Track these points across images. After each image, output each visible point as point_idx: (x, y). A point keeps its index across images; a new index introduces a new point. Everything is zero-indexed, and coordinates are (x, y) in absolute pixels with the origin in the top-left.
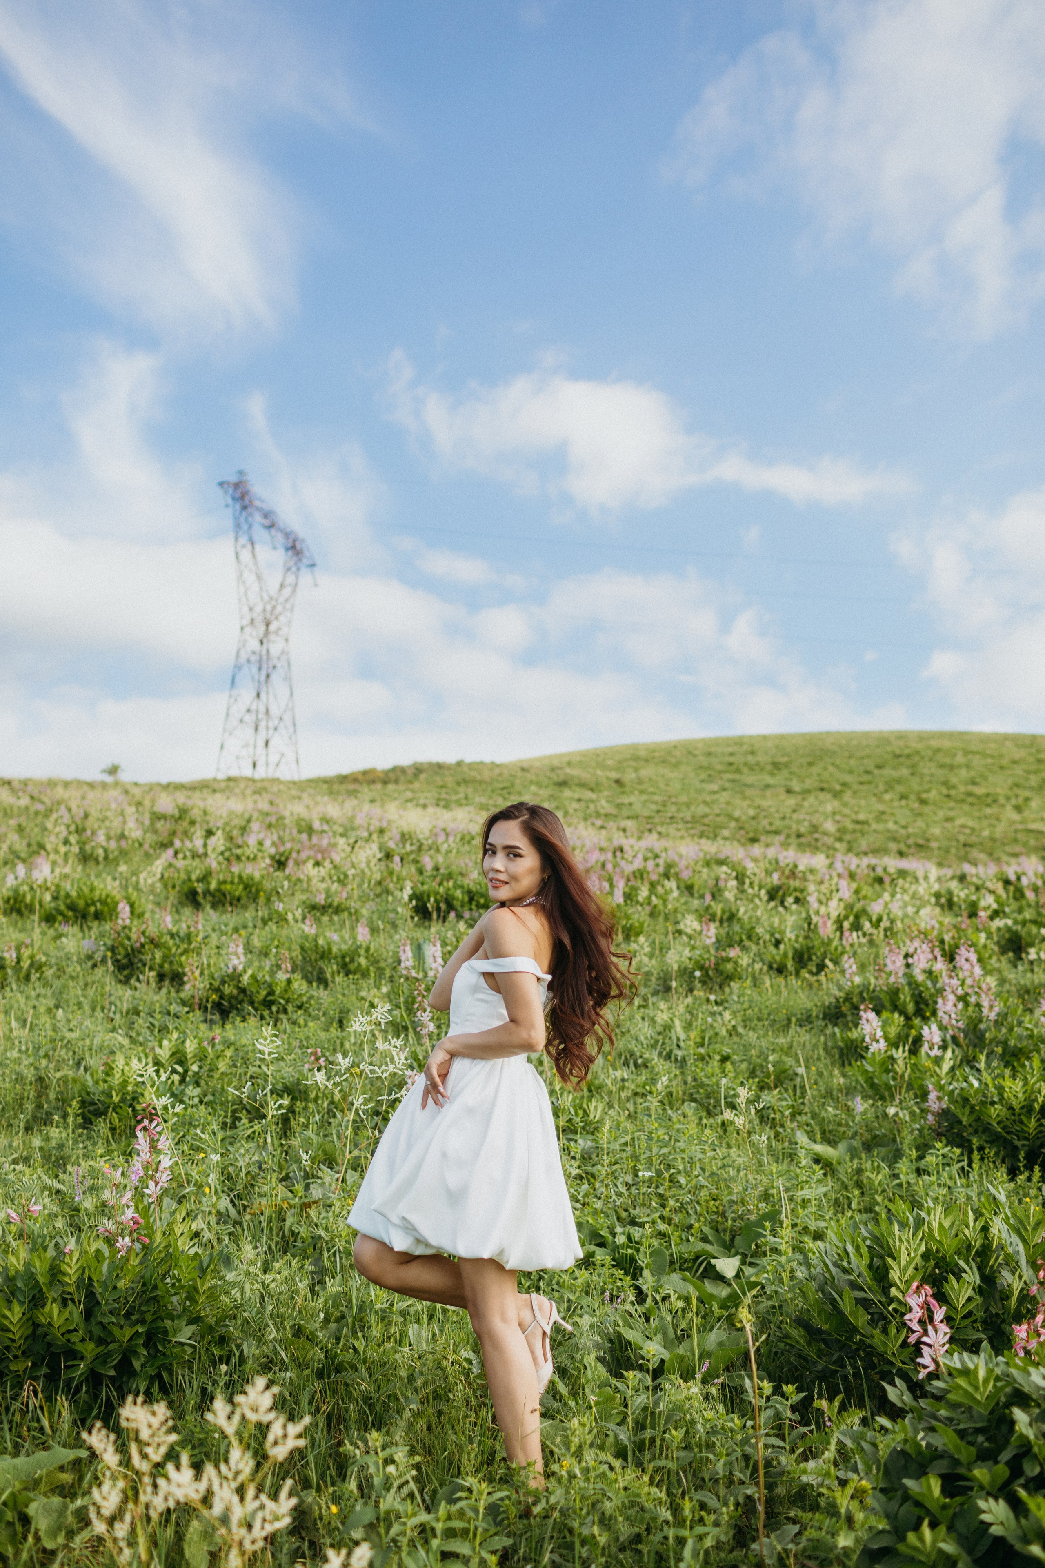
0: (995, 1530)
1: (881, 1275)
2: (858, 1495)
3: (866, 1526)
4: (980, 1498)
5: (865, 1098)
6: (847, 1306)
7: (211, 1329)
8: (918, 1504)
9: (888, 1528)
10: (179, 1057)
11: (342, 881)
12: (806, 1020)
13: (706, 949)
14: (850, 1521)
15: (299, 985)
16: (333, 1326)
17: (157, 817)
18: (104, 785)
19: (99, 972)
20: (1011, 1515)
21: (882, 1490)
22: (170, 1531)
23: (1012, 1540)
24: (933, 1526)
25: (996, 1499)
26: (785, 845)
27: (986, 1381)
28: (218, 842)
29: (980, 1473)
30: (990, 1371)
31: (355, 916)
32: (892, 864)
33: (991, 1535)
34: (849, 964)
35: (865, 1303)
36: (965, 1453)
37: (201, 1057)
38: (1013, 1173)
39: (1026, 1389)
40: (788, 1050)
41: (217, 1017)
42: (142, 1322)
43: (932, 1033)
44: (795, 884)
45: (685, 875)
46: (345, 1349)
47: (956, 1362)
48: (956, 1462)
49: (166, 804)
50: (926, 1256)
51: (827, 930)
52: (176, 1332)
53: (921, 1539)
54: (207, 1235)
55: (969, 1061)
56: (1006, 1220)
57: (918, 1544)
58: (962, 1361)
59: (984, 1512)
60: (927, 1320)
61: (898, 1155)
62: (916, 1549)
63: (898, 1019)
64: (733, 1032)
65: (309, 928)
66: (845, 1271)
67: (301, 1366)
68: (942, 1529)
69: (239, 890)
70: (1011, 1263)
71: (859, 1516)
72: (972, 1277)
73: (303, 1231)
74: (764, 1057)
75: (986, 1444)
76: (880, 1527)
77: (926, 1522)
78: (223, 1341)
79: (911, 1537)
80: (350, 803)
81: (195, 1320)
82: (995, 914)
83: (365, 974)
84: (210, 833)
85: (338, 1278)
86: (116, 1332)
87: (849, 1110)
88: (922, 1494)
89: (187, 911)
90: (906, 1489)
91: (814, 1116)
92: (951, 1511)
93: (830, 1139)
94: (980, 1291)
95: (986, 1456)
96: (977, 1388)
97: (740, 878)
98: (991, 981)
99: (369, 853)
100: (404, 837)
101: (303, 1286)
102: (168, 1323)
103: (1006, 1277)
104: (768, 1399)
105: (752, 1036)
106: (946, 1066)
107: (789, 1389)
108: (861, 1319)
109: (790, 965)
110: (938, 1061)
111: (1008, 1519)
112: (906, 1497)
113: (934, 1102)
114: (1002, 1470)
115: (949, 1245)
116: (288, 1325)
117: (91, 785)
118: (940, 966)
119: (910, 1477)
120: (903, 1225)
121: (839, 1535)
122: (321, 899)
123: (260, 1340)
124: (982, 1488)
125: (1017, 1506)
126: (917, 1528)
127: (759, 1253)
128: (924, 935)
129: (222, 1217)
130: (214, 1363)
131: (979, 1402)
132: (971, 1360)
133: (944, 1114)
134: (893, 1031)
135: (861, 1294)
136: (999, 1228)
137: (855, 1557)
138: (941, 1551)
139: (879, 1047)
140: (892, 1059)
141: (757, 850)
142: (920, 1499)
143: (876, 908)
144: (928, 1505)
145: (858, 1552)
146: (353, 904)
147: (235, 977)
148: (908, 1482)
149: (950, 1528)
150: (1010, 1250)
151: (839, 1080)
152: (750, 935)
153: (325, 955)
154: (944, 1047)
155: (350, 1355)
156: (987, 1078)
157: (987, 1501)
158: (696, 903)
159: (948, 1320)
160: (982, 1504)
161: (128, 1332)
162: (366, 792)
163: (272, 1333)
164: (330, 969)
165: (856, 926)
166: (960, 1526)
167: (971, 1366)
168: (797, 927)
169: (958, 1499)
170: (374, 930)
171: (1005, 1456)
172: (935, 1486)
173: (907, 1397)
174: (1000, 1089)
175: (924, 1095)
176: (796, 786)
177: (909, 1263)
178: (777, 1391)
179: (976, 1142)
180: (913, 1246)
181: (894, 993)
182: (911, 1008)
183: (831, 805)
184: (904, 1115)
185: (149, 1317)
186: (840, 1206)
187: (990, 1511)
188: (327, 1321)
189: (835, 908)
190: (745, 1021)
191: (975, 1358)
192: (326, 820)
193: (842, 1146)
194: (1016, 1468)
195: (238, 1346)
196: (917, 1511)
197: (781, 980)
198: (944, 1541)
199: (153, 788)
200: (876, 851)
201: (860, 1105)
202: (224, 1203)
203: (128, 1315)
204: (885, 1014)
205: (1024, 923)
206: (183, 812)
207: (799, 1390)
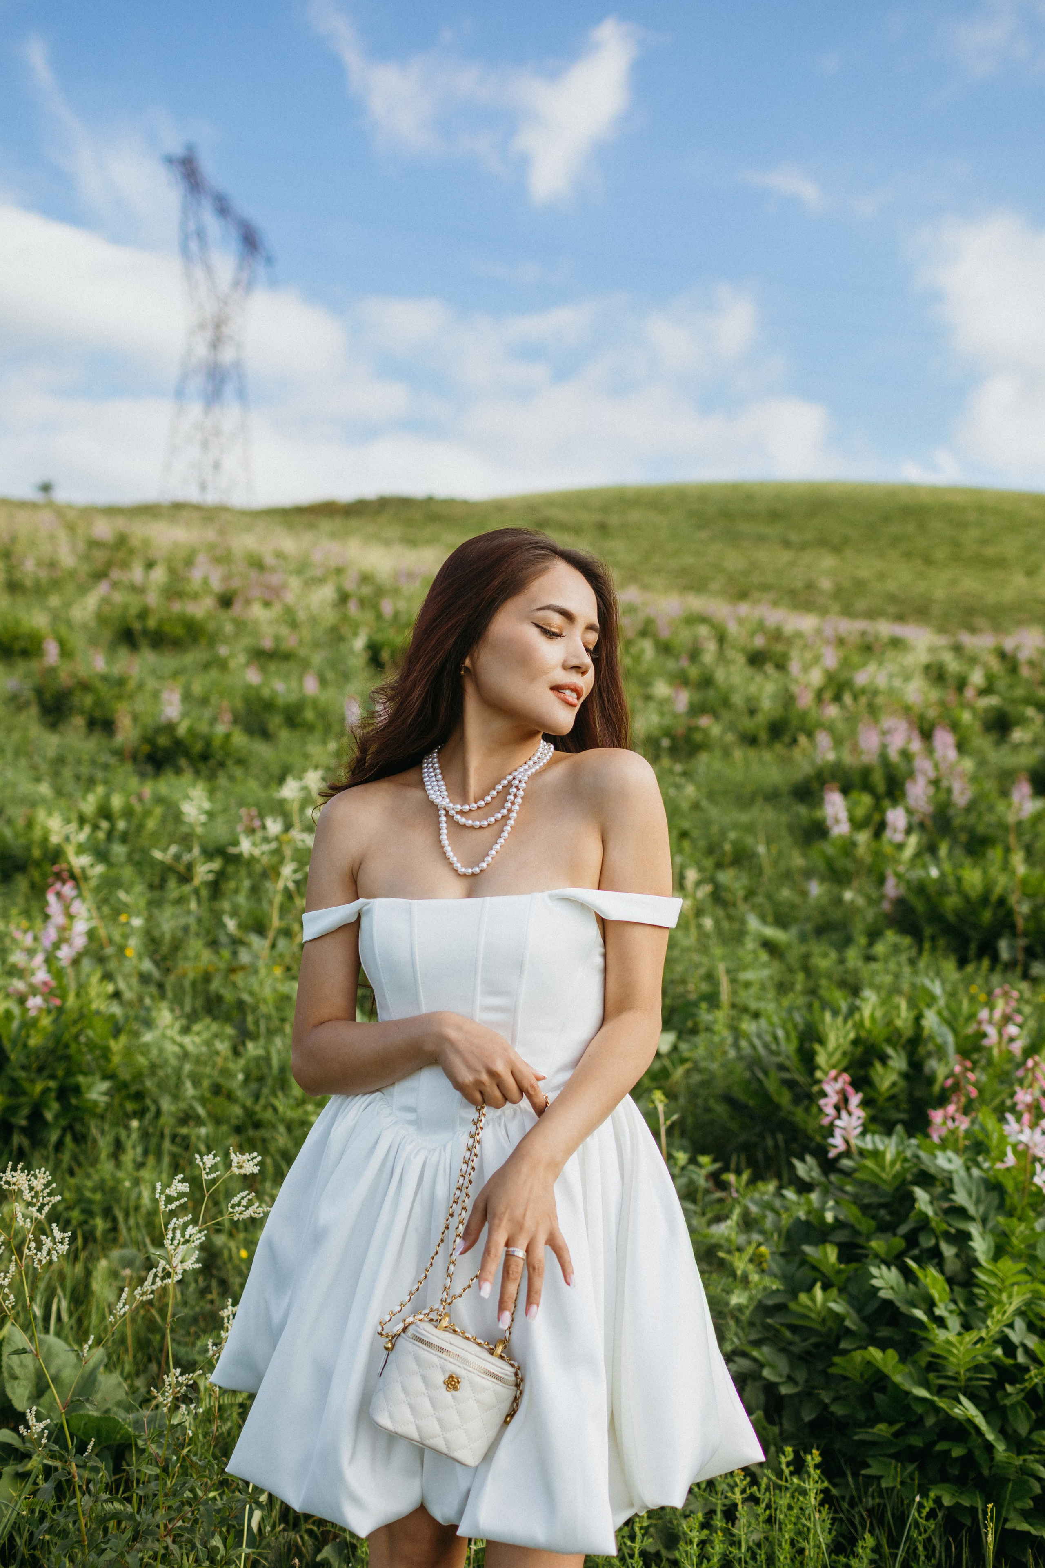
0: (884, 1294)
1: (808, 1060)
2: (757, 1260)
3: (761, 1287)
4: (874, 1265)
5: (823, 880)
6: (771, 1085)
7: (124, 1085)
8: (814, 1268)
9: (781, 1287)
10: (105, 812)
11: (294, 624)
12: (772, 797)
13: (676, 716)
14: (745, 1281)
15: (239, 739)
16: (254, 1086)
17: (93, 544)
18: (33, 506)
19: (23, 717)
20: (902, 1281)
21: (783, 1255)
22: (79, 1268)
23: (898, 1303)
24: (825, 1288)
25: (889, 1267)
26: (775, 604)
27: (893, 1163)
28: (159, 575)
29: (877, 1245)
30: (899, 1153)
31: (305, 665)
32: (885, 628)
33: (879, 1298)
34: (823, 739)
35: (790, 1084)
36: (865, 1225)
37: (128, 813)
38: (962, 963)
39: (932, 1170)
40: (750, 828)
41: (149, 769)
42: (53, 1077)
43: (897, 817)
44: (779, 648)
45: (665, 634)
46: (265, 1108)
47: (868, 1143)
48: (857, 1233)
49: (103, 529)
50: (856, 1042)
51: (806, 701)
52: (90, 1087)
53: (813, 1300)
54: (128, 995)
55: (931, 849)
56: (939, 1013)
57: (809, 1303)
58: (874, 1142)
59: (875, 1277)
60: (842, 1105)
61: (847, 941)
62: (807, 1307)
63: (866, 800)
64: (696, 806)
65: (253, 677)
66: (772, 1053)
67: (218, 1121)
68: (834, 1292)
69: (179, 631)
70: (940, 1052)
71: (755, 1277)
72: (898, 1062)
73: (228, 995)
74: (723, 834)
75: (888, 1218)
76: (774, 1287)
77: (818, 1285)
78: (139, 1096)
79: (803, 1297)
80: (308, 538)
81: (108, 1076)
82: (985, 691)
83: (310, 728)
84: (150, 565)
85: (262, 1041)
86: (27, 1086)
87: (804, 894)
88: (820, 1261)
89: (123, 652)
90: (804, 1253)
91: (769, 897)
92: (844, 1276)
93: (781, 922)
94: (905, 1076)
95: (885, 1228)
96: (883, 1168)
97: (721, 638)
98: (968, 764)
99: (326, 593)
100: (365, 578)
101: (223, 1047)
102: (81, 1079)
103: (933, 1064)
104: (683, 1168)
105: (714, 812)
106: (908, 852)
107: (704, 1159)
108: (785, 1098)
109: (763, 736)
110: (900, 847)
111: (898, 1284)
112: (804, 1262)
113: (892, 888)
114: (899, 1243)
115: (879, 1033)
116: (206, 1083)
117: (22, 505)
118: (916, 746)
119: (809, 1243)
120: (835, 1013)
121: (733, 1292)
122: (267, 644)
123: (176, 1097)
124: (877, 1256)
125: (908, 1275)
126: (809, 1289)
127: (694, 1031)
128: (907, 710)
129: (144, 979)
130: (129, 1116)
131: (884, 1181)
132: (883, 1142)
133: (900, 902)
134: (860, 813)
135: (786, 1075)
136: (931, 1020)
137: (748, 1312)
138: (830, 1310)
139: (841, 829)
140: (854, 844)
141: (744, 609)
142: (815, 1263)
143: (861, 678)
144: (824, 1269)
145: (751, 1308)
146: (303, 652)
147: (170, 728)
148: (808, 1249)
149: (841, 1290)
150: (939, 1040)
151: (798, 860)
152: (726, 702)
153: (269, 706)
154: (908, 831)
155: (269, 1115)
156: (947, 867)
157: (879, 1267)
158: (671, 665)
159: (866, 1103)
160: (874, 1271)
161: (39, 1087)
162: (326, 525)
163: (189, 1090)
164: (275, 722)
165: (837, 698)
166: (853, 1288)
167: (881, 1147)
168: (774, 697)
169: (853, 1266)
170: (323, 682)
171: (904, 1229)
172: (832, 1254)
173: (816, 1174)
174: (959, 880)
175: (881, 881)
176: (794, 537)
177: (836, 1049)
178: (693, 1161)
179: (928, 931)
180: (843, 1033)
181: (866, 772)
182: (881, 787)
183: (828, 561)
184: (861, 901)
185: (60, 1073)
186: (783, 988)
187: (882, 1277)
188: (247, 1080)
189: (816, 677)
190: (711, 796)
191: (886, 1140)
192: (280, 555)
193: (794, 931)
194: (912, 1240)
195: (156, 1102)
196: (813, 1274)
197: (752, 753)
198: (835, 1301)
199: (89, 512)
200: (871, 615)
201: (816, 889)
202: (147, 965)
203: (40, 1070)
204: (854, 795)
205: (1013, 701)
206: (122, 541)
207: (715, 1161)
